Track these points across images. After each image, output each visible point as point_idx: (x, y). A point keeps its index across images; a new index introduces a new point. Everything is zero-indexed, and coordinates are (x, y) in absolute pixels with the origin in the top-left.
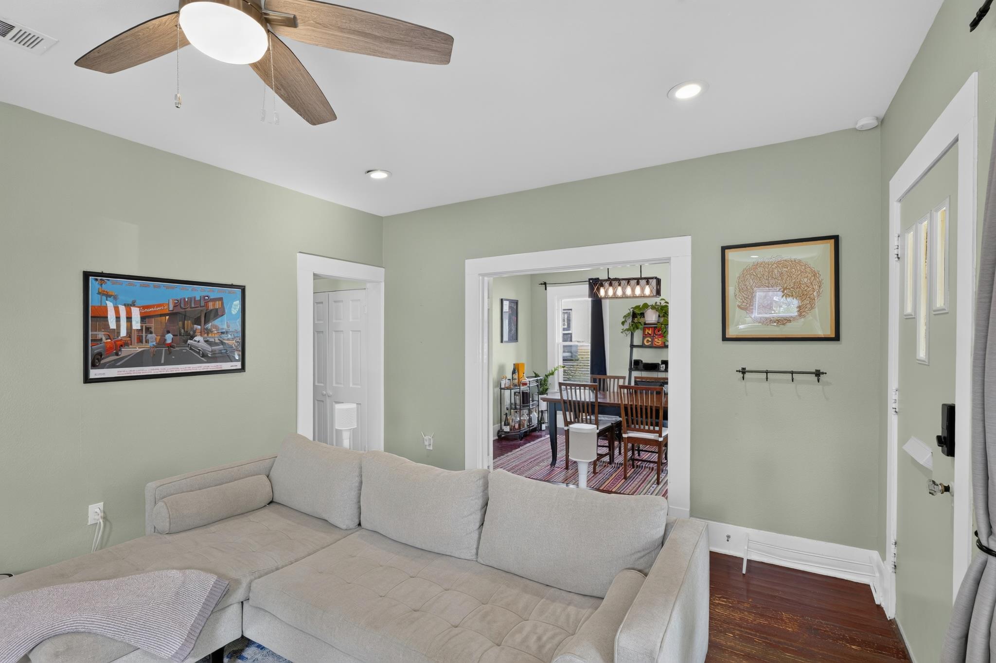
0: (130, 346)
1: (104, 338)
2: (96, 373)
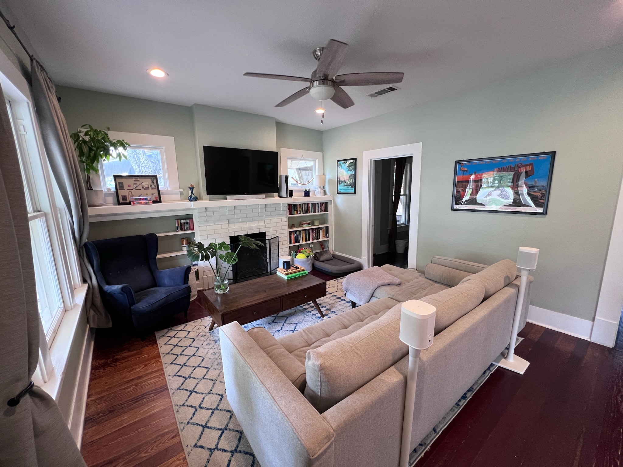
1: (461, 191)
2: (457, 207)
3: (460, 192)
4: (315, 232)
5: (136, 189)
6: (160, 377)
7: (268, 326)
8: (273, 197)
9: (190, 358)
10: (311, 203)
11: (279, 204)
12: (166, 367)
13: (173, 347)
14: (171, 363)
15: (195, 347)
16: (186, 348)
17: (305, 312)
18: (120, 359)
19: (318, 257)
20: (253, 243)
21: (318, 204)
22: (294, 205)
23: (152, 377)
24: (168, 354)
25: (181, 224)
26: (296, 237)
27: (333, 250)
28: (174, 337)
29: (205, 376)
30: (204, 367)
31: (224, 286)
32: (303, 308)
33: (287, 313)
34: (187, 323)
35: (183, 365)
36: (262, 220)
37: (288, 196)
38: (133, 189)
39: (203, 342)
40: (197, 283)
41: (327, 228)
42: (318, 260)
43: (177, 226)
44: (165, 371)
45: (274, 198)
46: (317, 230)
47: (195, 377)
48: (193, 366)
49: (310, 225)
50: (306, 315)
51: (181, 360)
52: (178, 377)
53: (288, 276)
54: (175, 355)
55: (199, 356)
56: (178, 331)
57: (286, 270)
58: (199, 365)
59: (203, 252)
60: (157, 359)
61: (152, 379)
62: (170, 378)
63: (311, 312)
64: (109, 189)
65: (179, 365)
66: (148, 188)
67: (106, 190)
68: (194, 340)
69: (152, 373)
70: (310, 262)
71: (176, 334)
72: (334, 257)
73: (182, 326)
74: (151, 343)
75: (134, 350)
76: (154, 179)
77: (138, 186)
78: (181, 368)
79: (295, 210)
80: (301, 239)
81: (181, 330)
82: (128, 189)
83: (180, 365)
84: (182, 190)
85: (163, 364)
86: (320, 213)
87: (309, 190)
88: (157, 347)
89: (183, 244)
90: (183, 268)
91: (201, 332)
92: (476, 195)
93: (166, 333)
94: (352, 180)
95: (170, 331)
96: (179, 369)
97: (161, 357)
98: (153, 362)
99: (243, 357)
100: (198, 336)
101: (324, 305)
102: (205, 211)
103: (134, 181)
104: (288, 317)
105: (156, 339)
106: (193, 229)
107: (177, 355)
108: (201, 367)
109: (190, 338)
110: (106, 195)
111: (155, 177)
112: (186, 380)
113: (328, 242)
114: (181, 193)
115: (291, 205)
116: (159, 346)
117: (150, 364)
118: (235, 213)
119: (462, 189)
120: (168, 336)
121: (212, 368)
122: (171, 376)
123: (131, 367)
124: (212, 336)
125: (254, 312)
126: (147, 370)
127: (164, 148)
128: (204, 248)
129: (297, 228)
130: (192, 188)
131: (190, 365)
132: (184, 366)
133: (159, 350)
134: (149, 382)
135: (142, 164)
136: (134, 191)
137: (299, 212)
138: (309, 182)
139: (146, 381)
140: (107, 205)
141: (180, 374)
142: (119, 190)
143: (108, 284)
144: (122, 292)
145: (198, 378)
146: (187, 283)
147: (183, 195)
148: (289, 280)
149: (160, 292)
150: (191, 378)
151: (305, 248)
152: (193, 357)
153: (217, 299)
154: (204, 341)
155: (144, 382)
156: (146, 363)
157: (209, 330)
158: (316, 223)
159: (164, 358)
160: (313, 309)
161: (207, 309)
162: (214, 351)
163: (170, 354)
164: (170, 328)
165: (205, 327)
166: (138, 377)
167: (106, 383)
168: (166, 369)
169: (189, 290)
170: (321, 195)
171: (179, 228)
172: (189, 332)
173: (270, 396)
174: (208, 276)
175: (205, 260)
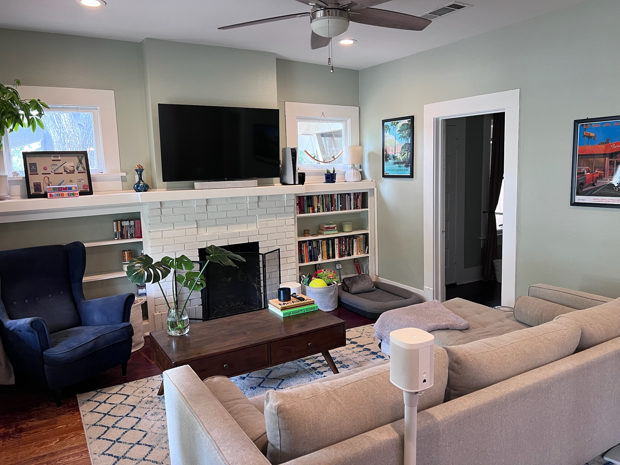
0: (604, 179)
1: (585, 171)
2: (579, 199)
3: (584, 173)
4: (344, 242)
5: (55, 174)
6: (82, 455)
7: (250, 391)
8: (271, 184)
9: (126, 432)
10: (338, 194)
11: (281, 196)
12: (91, 443)
13: (102, 416)
14: (99, 438)
15: (135, 417)
16: (122, 419)
17: (313, 372)
18: (25, 429)
19: (349, 286)
20: (227, 257)
21: (349, 194)
22: (308, 197)
23: (71, 455)
24: (95, 425)
25: (122, 227)
26: (310, 252)
27: (377, 275)
28: (105, 402)
29: (146, 456)
30: (146, 445)
31: (182, 324)
32: (311, 367)
33: (284, 374)
34: (125, 384)
35: (116, 441)
36: (252, 222)
37: (297, 182)
38: (51, 173)
39: (147, 410)
40: (144, 324)
41: (366, 235)
42: (349, 290)
43: (115, 231)
44: (88, 448)
45: (274, 185)
46: (347, 239)
47: (132, 458)
48: (130, 443)
49: (336, 232)
50: (313, 378)
51: (114, 434)
52: (107, 456)
53: (284, 312)
54: (105, 427)
55: (140, 430)
56: (111, 395)
57: (282, 303)
58: (139, 442)
59: (150, 269)
60: (78, 432)
61: (70, 457)
62: (96, 456)
63: (322, 374)
64: (16, 174)
65: (110, 440)
66: (73, 172)
67: (12, 176)
68: (134, 407)
69: (70, 449)
70: (332, 293)
71: (108, 398)
72: (378, 286)
73: (118, 387)
74: (70, 410)
75: (45, 419)
76: (82, 157)
77: (58, 168)
78: (113, 444)
79: (308, 206)
80: (320, 255)
81: (115, 393)
82: (43, 174)
83: (112, 441)
84: (124, 174)
85: (87, 439)
86: (353, 211)
87: (334, 171)
88: (79, 416)
89: (123, 259)
90: (122, 297)
91: (145, 396)
92: (611, 179)
93: (93, 397)
94: (406, 154)
95: (99, 394)
96: (110, 446)
97: (85, 429)
98: (73, 435)
99: (189, 404)
100: (140, 402)
101: (346, 364)
102: (160, 207)
103: (53, 160)
104: (283, 380)
105: (77, 405)
106: (141, 237)
107: (108, 427)
108: (141, 444)
109: (129, 405)
110: (12, 182)
111: (85, 154)
112: (118, 460)
113: (367, 260)
114: (123, 179)
115: (303, 197)
116: (82, 414)
117: (69, 438)
118: (209, 210)
119: (586, 169)
120: (95, 401)
121: (157, 447)
122: (97, 454)
123: (41, 440)
124: (161, 402)
125: (224, 364)
126: (65, 445)
127: (99, 108)
128: (153, 263)
129: (313, 235)
130: (140, 171)
131: (126, 442)
132: (117, 443)
133: (81, 420)
134: (66, 460)
135: (64, 129)
136: (52, 176)
137: (316, 210)
138: (335, 158)
139: (62, 459)
140: (12, 197)
141: (111, 452)
142: (30, 174)
143: (11, 318)
144: (31, 329)
145: (136, 458)
146: (128, 321)
147: (127, 181)
148: (287, 319)
149: (86, 332)
150: (126, 458)
151: (325, 270)
152: (131, 430)
153: (171, 343)
154: (149, 409)
155: (59, 461)
156: (62, 435)
157: (158, 395)
158: (347, 228)
159: (89, 430)
160: (327, 368)
161: (155, 359)
162: (163, 424)
163: (97, 425)
164: (99, 390)
165: (153, 391)
166: (51, 453)
167: (7, 458)
168: (90, 445)
169: (129, 331)
170: (355, 180)
171: (118, 235)
172: (128, 396)
173: (215, 446)
174: (163, 313)
175: (152, 281)
